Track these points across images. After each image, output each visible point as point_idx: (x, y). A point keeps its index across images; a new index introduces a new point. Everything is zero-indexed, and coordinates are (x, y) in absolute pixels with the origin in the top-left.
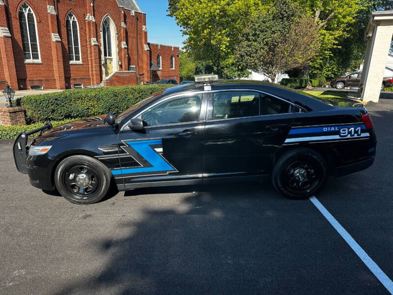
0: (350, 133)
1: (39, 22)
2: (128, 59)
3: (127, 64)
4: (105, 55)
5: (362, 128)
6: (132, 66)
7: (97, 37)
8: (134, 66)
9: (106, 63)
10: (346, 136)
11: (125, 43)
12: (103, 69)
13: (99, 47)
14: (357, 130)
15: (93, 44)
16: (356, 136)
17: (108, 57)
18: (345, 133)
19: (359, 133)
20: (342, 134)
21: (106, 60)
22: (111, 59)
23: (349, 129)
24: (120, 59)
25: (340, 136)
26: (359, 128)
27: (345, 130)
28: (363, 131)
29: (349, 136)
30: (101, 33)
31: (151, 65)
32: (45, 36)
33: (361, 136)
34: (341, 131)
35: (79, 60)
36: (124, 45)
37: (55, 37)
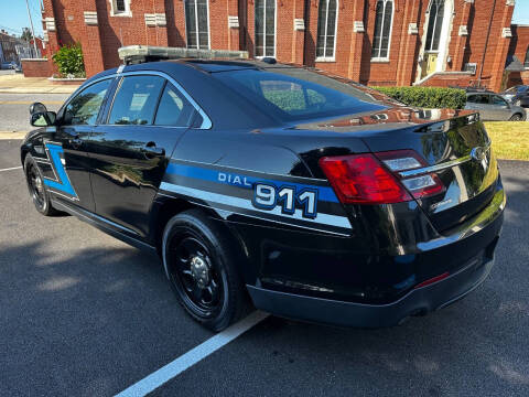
0: (281, 202)
1: (342, 8)
2: (465, 53)
3: (461, 61)
4: (427, 48)
5: (321, 198)
6: (470, 64)
7: (419, 22)
8: (475, 64)
9: (426, 60)
10: (271, 208)
11: (465, 27)
12: (419, 69)
13: (418, 36)
14: (302, 197)
15: (410, 32)
16: (298, 214)
17: (431, 51)
18: (268, 199)
19: (311, 210)
20: (259, 200)
21: (426, 56)
22: (436, 55)
23: (278, 190)
24: (451, 53)
25: (255, 204)
26: (311, 196)
27: (269, 192)
28: (322, 207)
29: (277, 211)
30: (427, 16)
31: (509, 61)
32: (345, 26)
33: (316, 221)
34: (259, 192)
35: (385, 56)
36: (463, 30)
37: (358, 26)
